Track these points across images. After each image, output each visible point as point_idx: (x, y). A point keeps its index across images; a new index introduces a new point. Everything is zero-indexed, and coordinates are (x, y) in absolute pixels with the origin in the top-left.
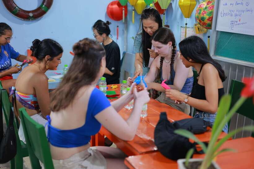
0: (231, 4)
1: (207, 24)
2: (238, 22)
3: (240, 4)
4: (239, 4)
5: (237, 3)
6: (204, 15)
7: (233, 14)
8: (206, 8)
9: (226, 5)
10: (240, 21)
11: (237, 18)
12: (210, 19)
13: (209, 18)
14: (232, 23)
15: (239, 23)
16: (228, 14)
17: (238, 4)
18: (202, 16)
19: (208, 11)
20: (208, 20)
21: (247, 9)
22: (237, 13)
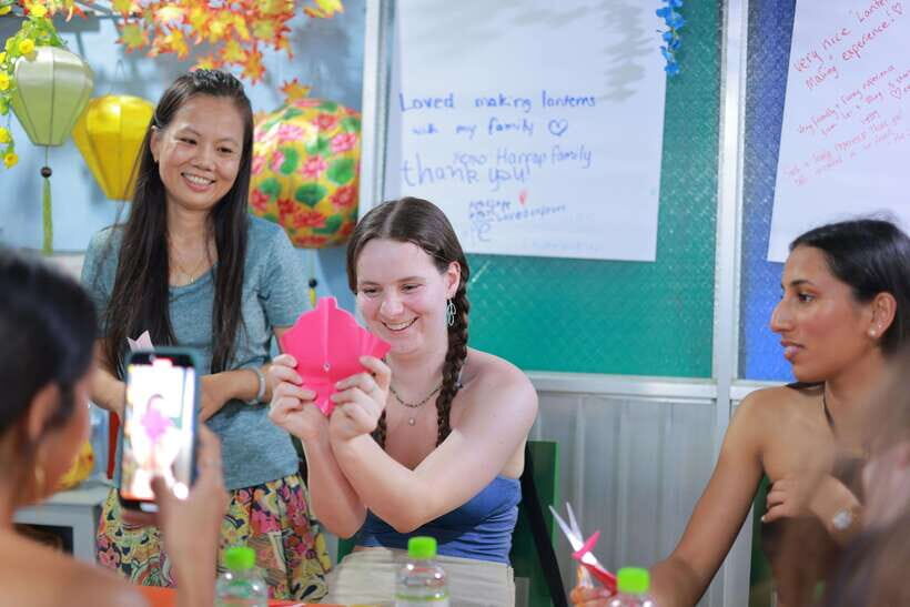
0: (460, 129)
1: (325, 218)
2: (516, 207)
3: (512, 130)
4: (508, 126)
5: (495, 124)
6: (317, 179)
7: (482, 170)
8: (321, 145)
9: (431, 130)
10: (522, 199)
11: (508, 191)
12: (345, 197)
13: (341, 192)
14: (480, 213)
15: (521, 209)
16: (448, 172)
17: (500, 128)
18: (301, 180)
19: (331, 158)
20: (335, 200)
21: (557, 147)
22: (505, 167)
